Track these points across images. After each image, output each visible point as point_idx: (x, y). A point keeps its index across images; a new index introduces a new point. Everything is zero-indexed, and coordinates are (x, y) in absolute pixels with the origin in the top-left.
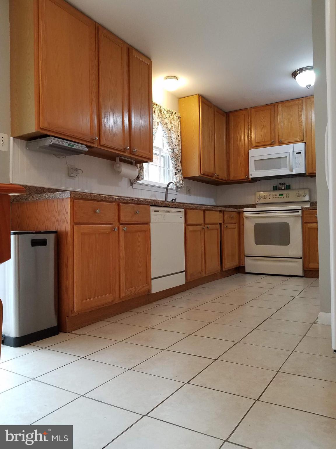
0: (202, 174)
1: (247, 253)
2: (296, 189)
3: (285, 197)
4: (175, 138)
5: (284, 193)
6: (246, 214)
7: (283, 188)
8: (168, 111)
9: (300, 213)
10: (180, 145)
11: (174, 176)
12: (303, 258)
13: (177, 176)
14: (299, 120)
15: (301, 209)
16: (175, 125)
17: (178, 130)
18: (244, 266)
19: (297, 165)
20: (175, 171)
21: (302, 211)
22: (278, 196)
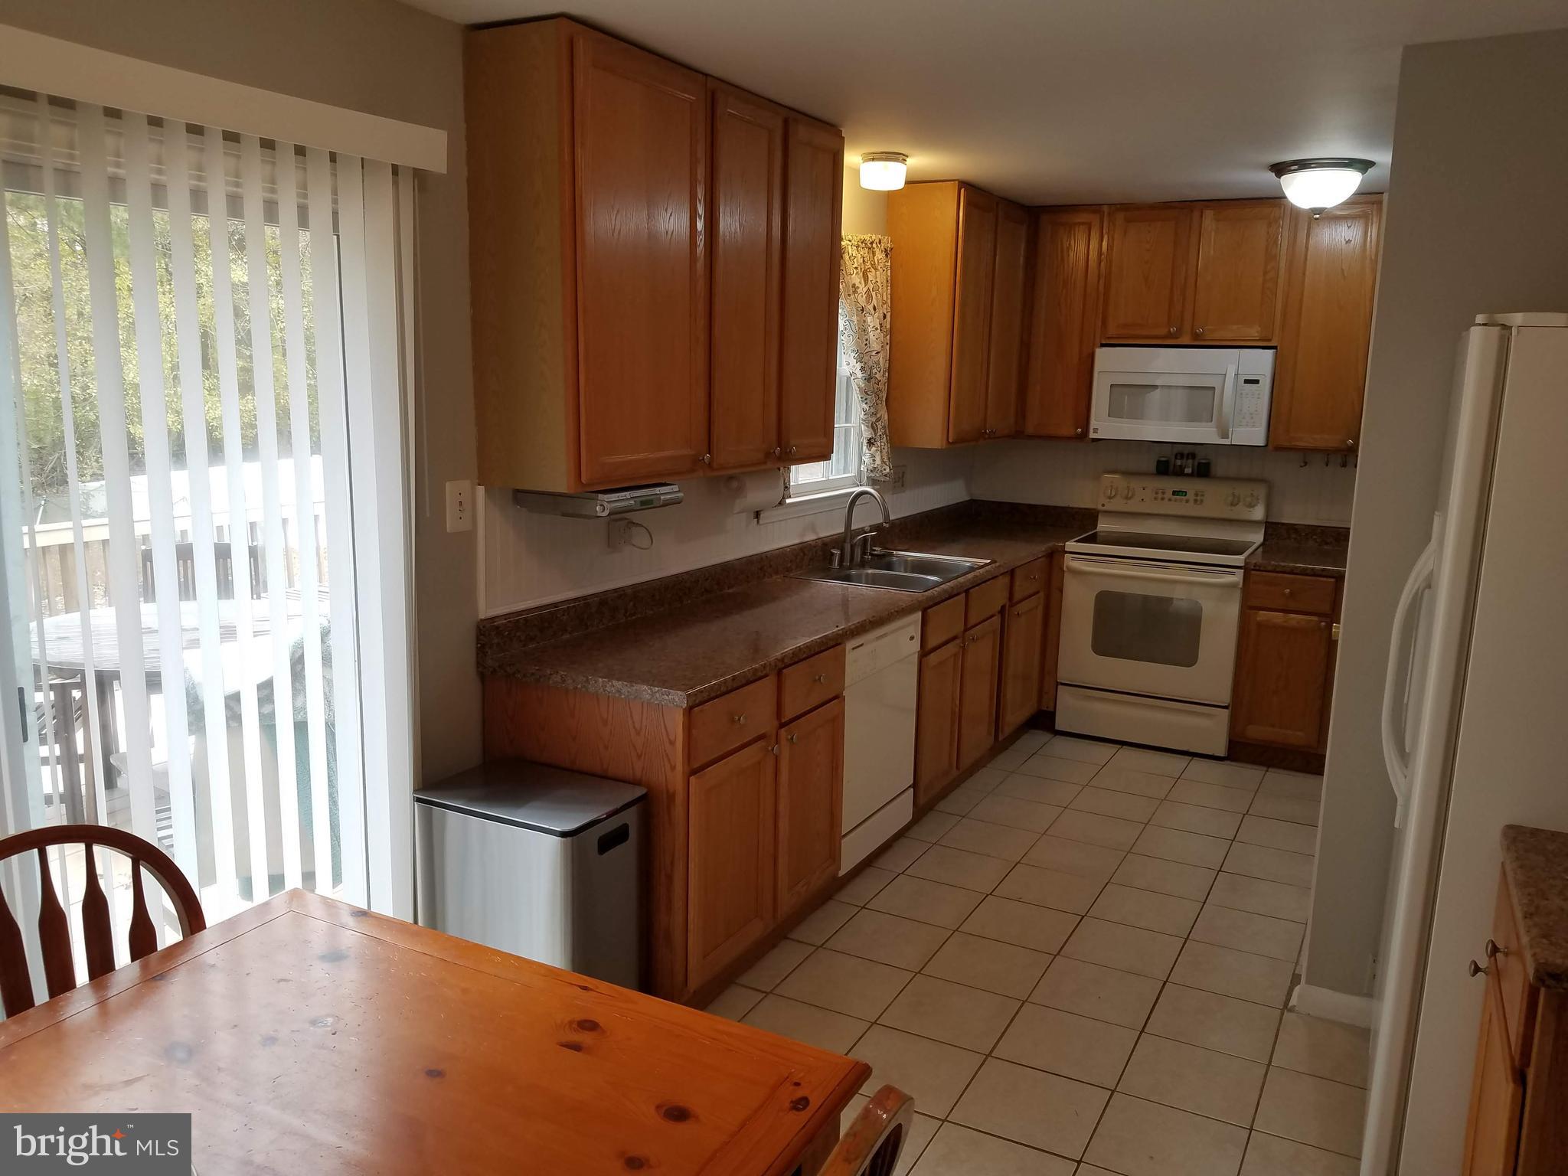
0: (953, 443)
1: (1063, 675)
2: (1227, 479)
3: (1192, 501)
4: (877, 329)
5: (1191, 486)
6: (1073, 559)
7: (1188, 470)
8: (860, 243)
9: (1237, 577)
10: (888, 346)
11: (865, 448)
12: (1230, 708)
13: (874, 449)
14: (1265, 273)
15: (1243, 565)
16: (879, 284)
17: (885, 299)
18: (1051, 709)
19: (1244, 418)
20: (867, 434)
21: (1245, 572)
22: (1169, 494)
